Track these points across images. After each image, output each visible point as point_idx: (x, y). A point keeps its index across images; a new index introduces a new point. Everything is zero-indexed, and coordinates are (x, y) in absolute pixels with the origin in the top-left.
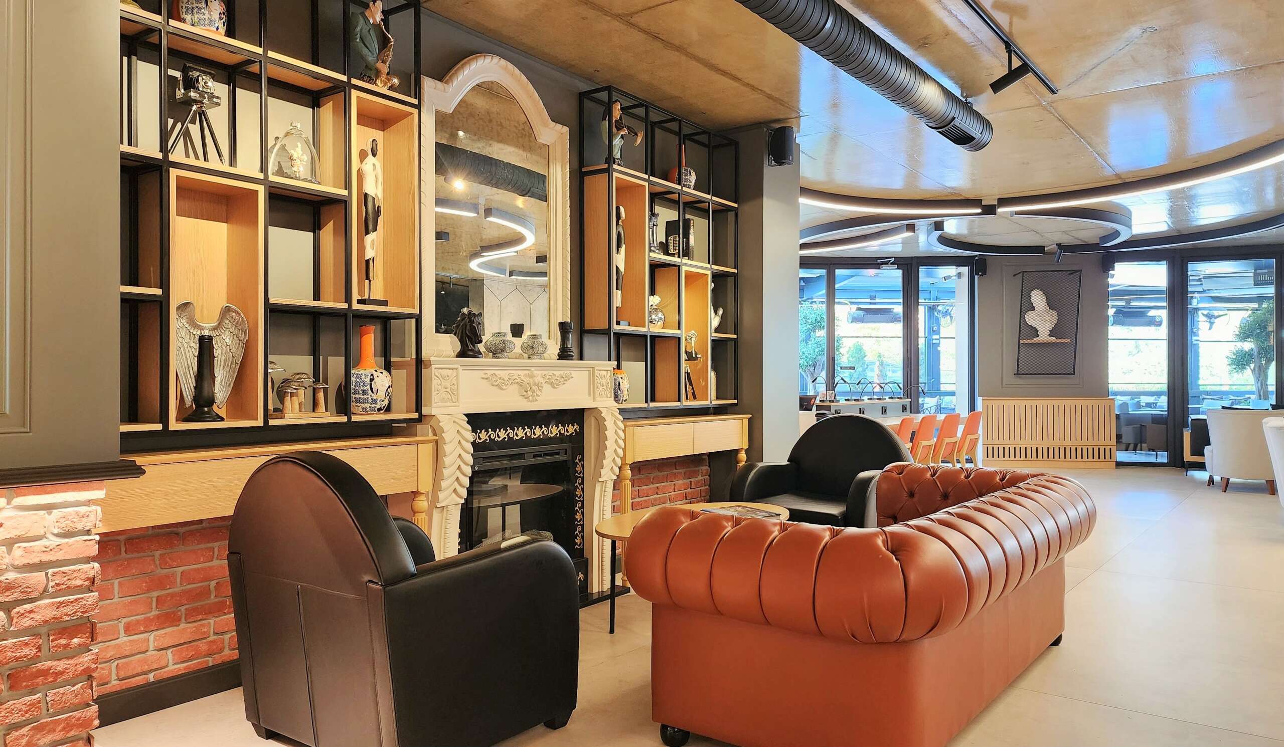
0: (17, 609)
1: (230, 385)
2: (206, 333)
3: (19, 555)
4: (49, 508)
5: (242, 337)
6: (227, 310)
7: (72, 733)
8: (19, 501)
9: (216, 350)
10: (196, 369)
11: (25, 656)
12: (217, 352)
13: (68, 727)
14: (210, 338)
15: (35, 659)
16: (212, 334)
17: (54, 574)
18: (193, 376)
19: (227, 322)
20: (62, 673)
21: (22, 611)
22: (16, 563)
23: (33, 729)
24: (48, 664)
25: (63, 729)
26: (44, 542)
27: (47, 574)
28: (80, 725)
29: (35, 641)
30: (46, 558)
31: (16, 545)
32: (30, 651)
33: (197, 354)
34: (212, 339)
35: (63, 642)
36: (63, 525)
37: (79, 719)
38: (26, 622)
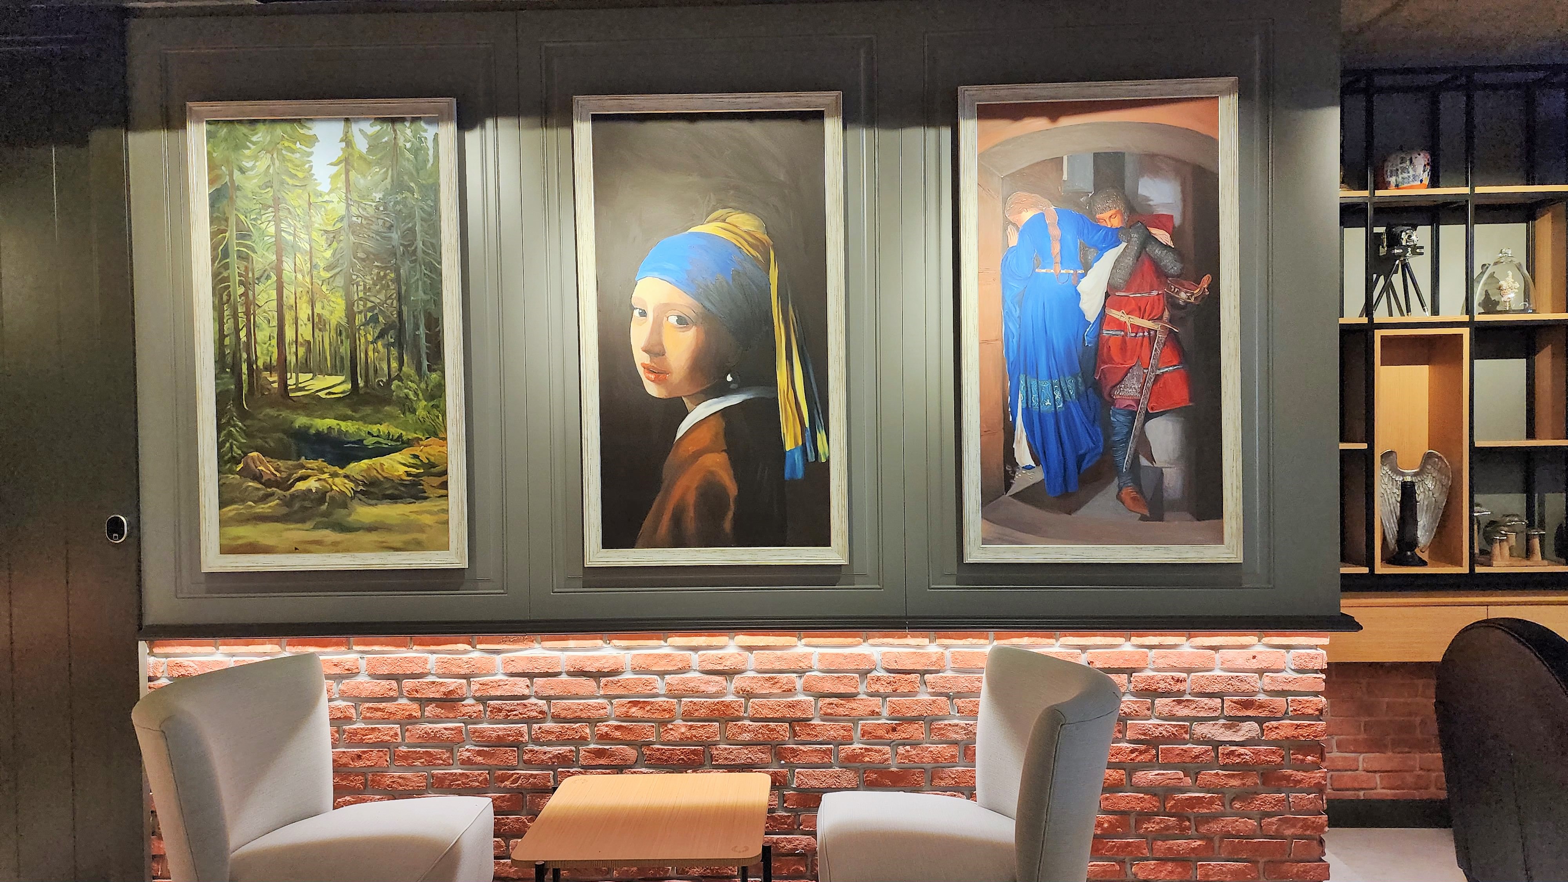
0: (1267, 724)
1: (1433, 530)
2: (1408, 479)
3: (1266, 682)
4: (1288, 647)
5: (1445, 482)
6: (1428, 457)
7: (1308, 832)
8: (1266, 640)
9: (1419, 495)
10: (1398, 513)
11: (1273, 761)
12: (1420, 497)
13: (1306, 826)
14: (1412, 484)
15: (1280, 766)
16: (1414, 479)
17: (1293, 701)
18: (1396, 521)
19: (1429, 467)
20: (1300, 782)
21: (1271, 726)
22: (1266, 688)
23: (1280, 820)
24: (1289, 771)
25: (1302, 827)
26: (1283, 674)
27: (1287, 700)
28: (1314, 828)
29: (1280, 751)
30: (1287, 688)
31: (1265, 674)
32: (1277, 759)
33: (1399, 499)
34: (1414, 486)
35: (1300, 757)
36: (1298, 663)
37: (1313, 822)
38: (1273, 735)
